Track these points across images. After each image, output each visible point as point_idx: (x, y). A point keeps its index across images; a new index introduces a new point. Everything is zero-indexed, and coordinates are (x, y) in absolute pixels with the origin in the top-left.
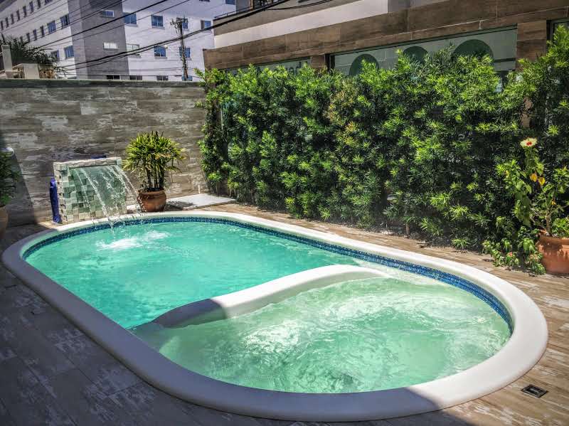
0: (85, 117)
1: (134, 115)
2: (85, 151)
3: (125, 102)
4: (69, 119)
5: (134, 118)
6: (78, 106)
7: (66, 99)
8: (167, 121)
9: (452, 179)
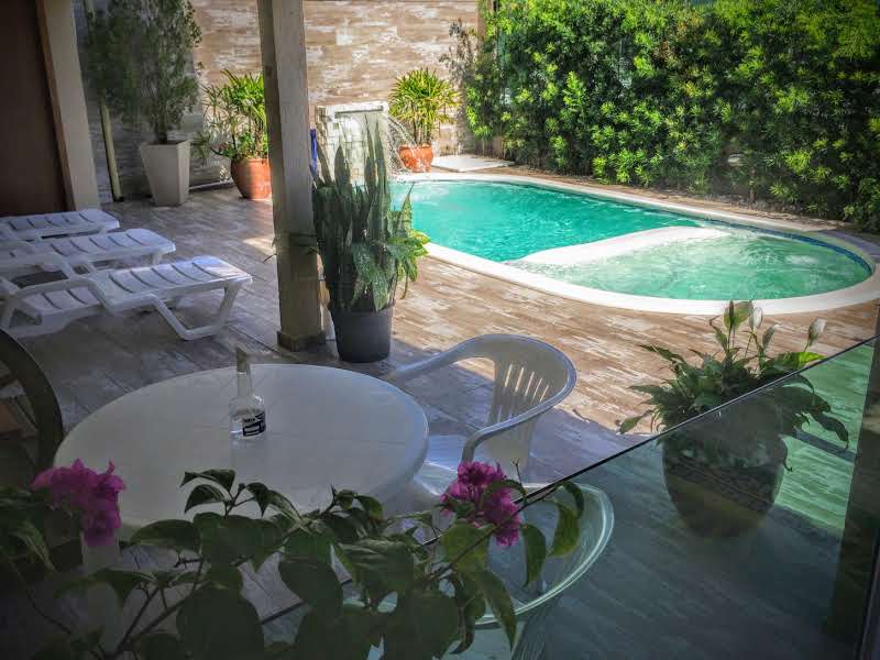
0: (340, 48)
1: (392, 46)
2: (339, 92)
3: (383, 29)
4: (325, 50)
5: (392, 49)
6: (334, 33)
7: (321, 24)
8: (429, 54)
9: (816, 136)
